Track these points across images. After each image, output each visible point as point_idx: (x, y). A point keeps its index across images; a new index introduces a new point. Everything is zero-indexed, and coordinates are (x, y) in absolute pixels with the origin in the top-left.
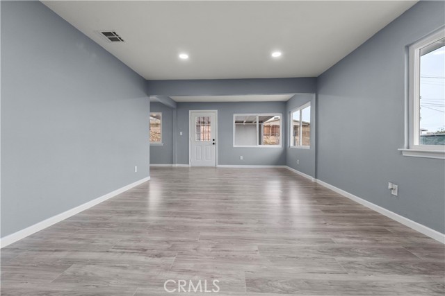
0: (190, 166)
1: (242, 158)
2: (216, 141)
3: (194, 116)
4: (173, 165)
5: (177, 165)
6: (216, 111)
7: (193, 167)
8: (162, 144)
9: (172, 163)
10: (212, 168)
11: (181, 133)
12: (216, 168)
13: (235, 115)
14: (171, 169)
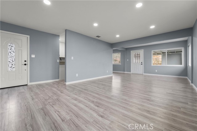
0: (131, 73)
1: (156, 71)
2: (143, 63)
3: (133, 53)
4: (125, 72)
5: (126, 72)
6: (143, 50)
7: (132, 74)
8: (121, 64)
9: (124, 71)
10: (141, 74)
11: (128, 60)
12: (142, 75)
13: (153, 51)
14: (124, 73)
